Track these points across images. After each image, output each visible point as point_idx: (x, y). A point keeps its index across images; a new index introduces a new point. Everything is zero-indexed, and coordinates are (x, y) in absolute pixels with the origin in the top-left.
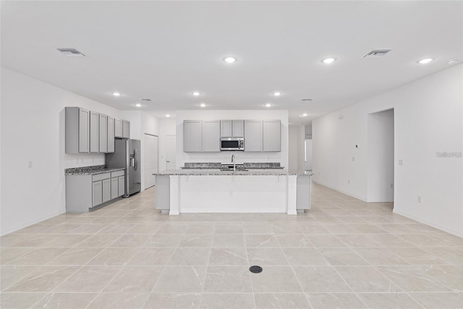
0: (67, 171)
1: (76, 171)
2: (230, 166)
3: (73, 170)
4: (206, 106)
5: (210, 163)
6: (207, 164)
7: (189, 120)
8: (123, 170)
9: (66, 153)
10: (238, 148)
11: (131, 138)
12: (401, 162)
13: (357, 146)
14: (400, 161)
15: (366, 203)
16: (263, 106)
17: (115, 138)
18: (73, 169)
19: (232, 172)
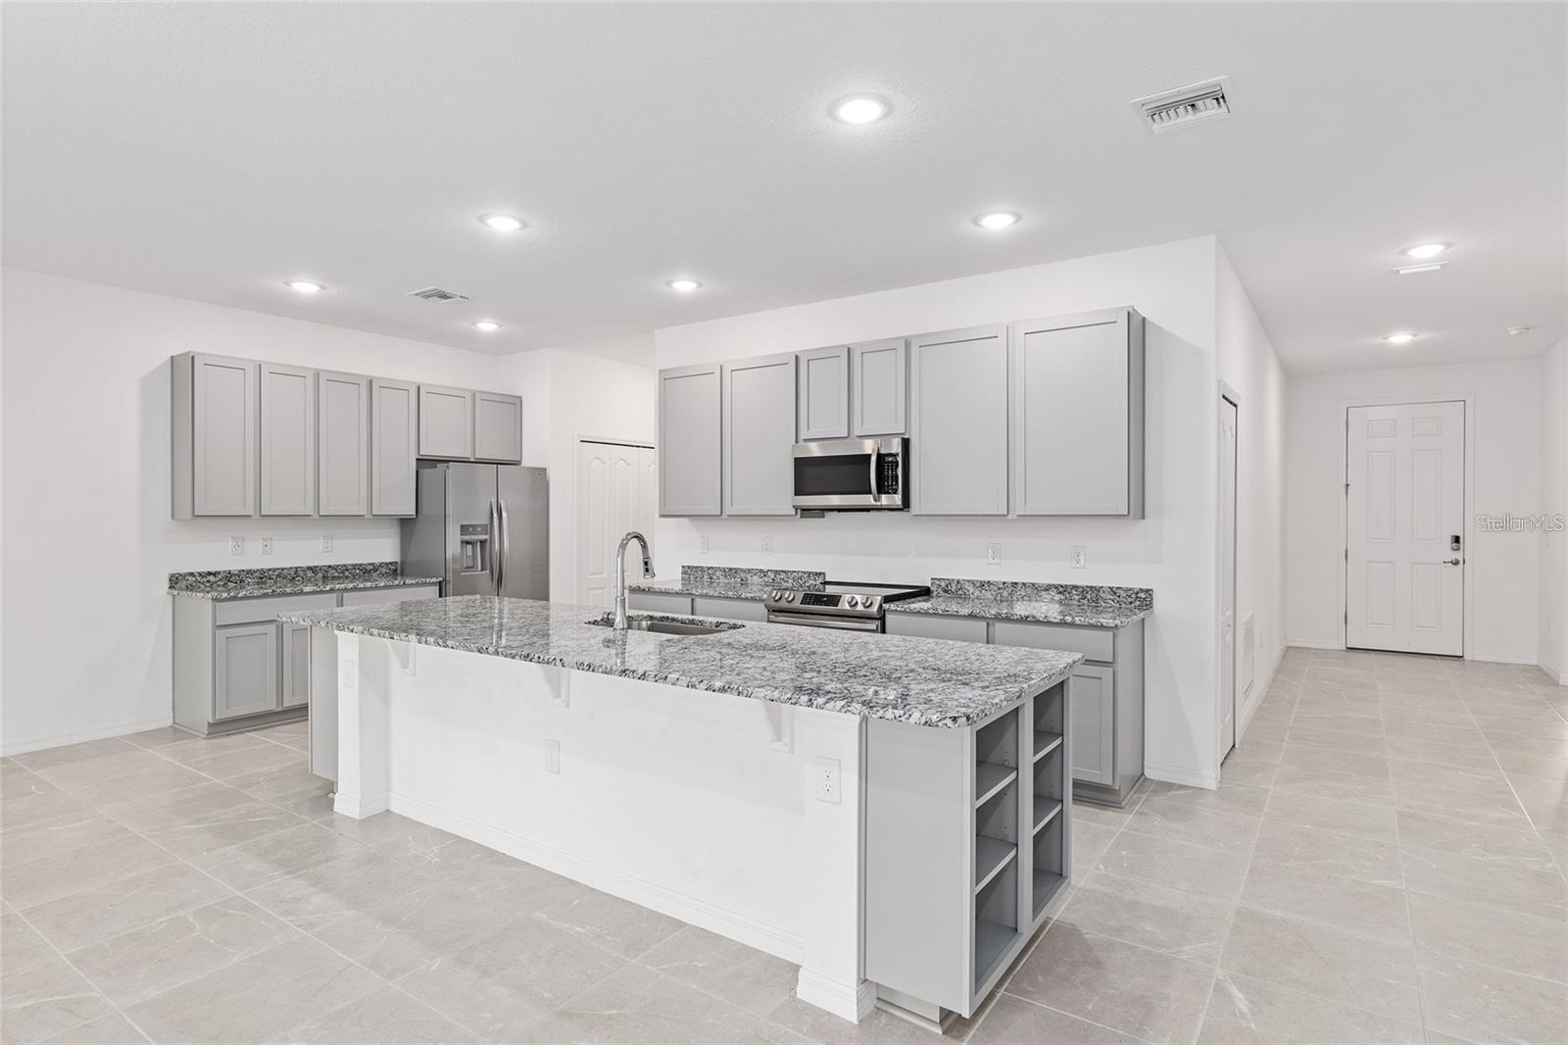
0: (175, 581)
1: (227, 583)
3: (211, 578)
7: (676, 370)
8: (434, 584)
9: (173, 518)
10: (872, 496)
11: (528, 461)
17: (418, 459)
18: (210, 574)
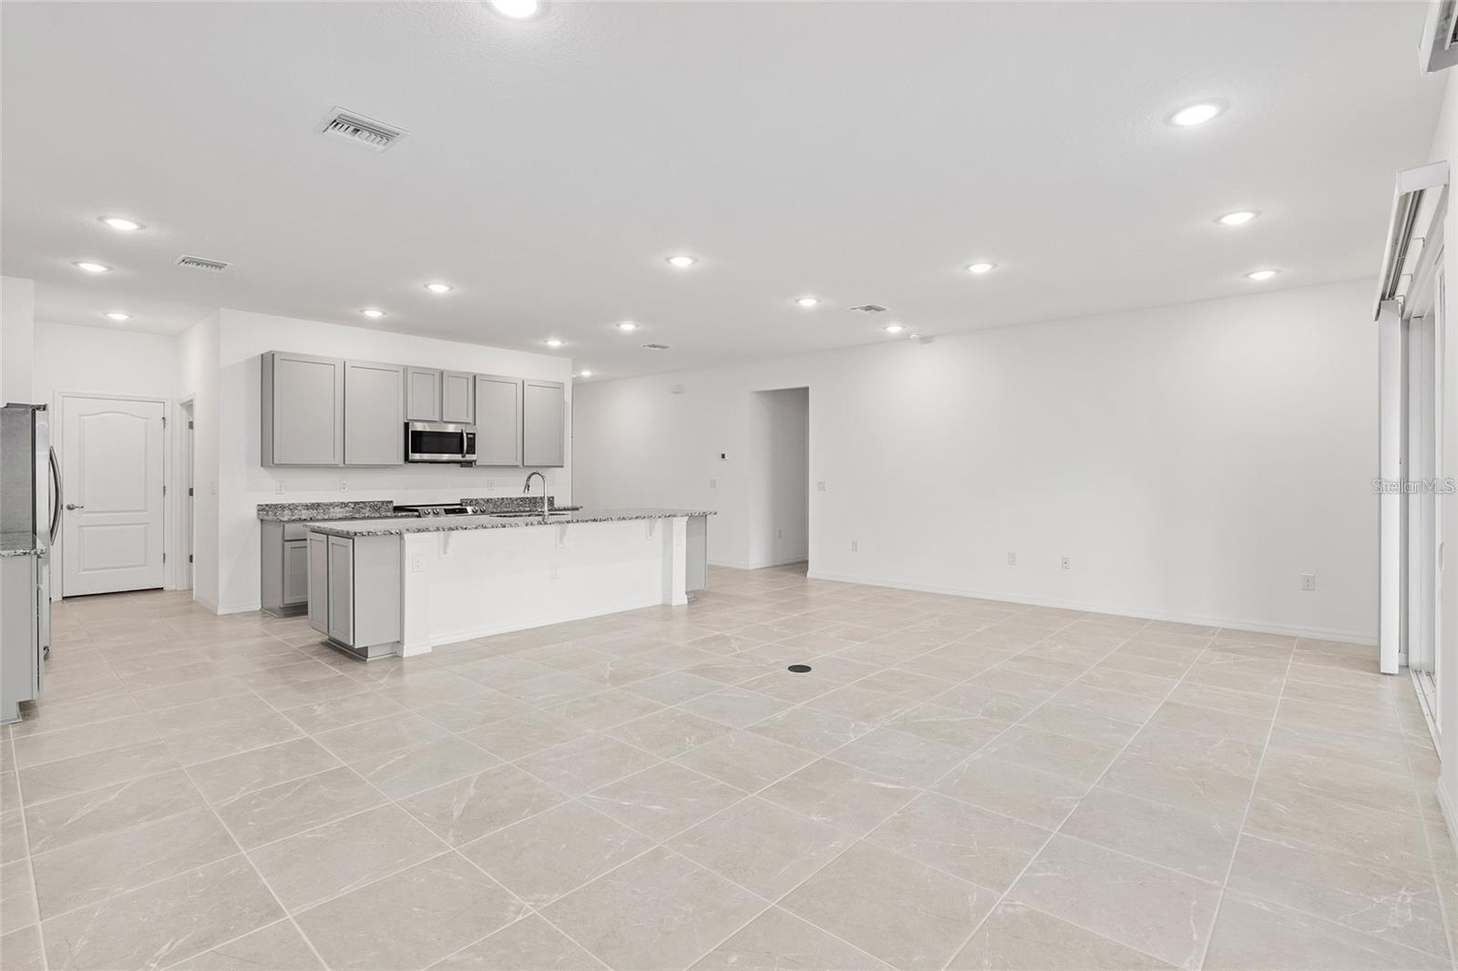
2: (449, 510)
4: (384, 316)
5: (356, 503)
6: (346, 505)
7: (293, 354)
10: (460, 455)
12: (821, 486)
13: (723, 456)
14: (820, 483)
15: (747, 571)
16: (541, 343)
19: (540, 518)
